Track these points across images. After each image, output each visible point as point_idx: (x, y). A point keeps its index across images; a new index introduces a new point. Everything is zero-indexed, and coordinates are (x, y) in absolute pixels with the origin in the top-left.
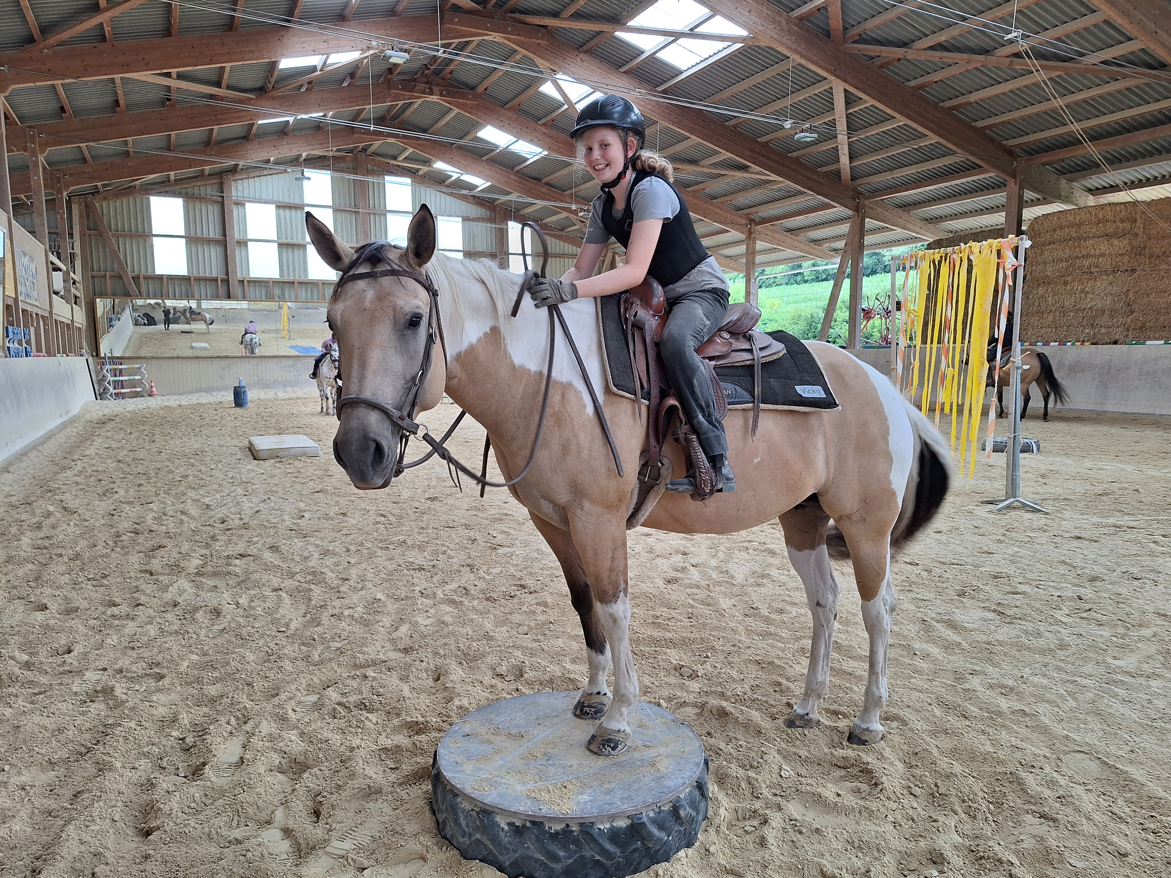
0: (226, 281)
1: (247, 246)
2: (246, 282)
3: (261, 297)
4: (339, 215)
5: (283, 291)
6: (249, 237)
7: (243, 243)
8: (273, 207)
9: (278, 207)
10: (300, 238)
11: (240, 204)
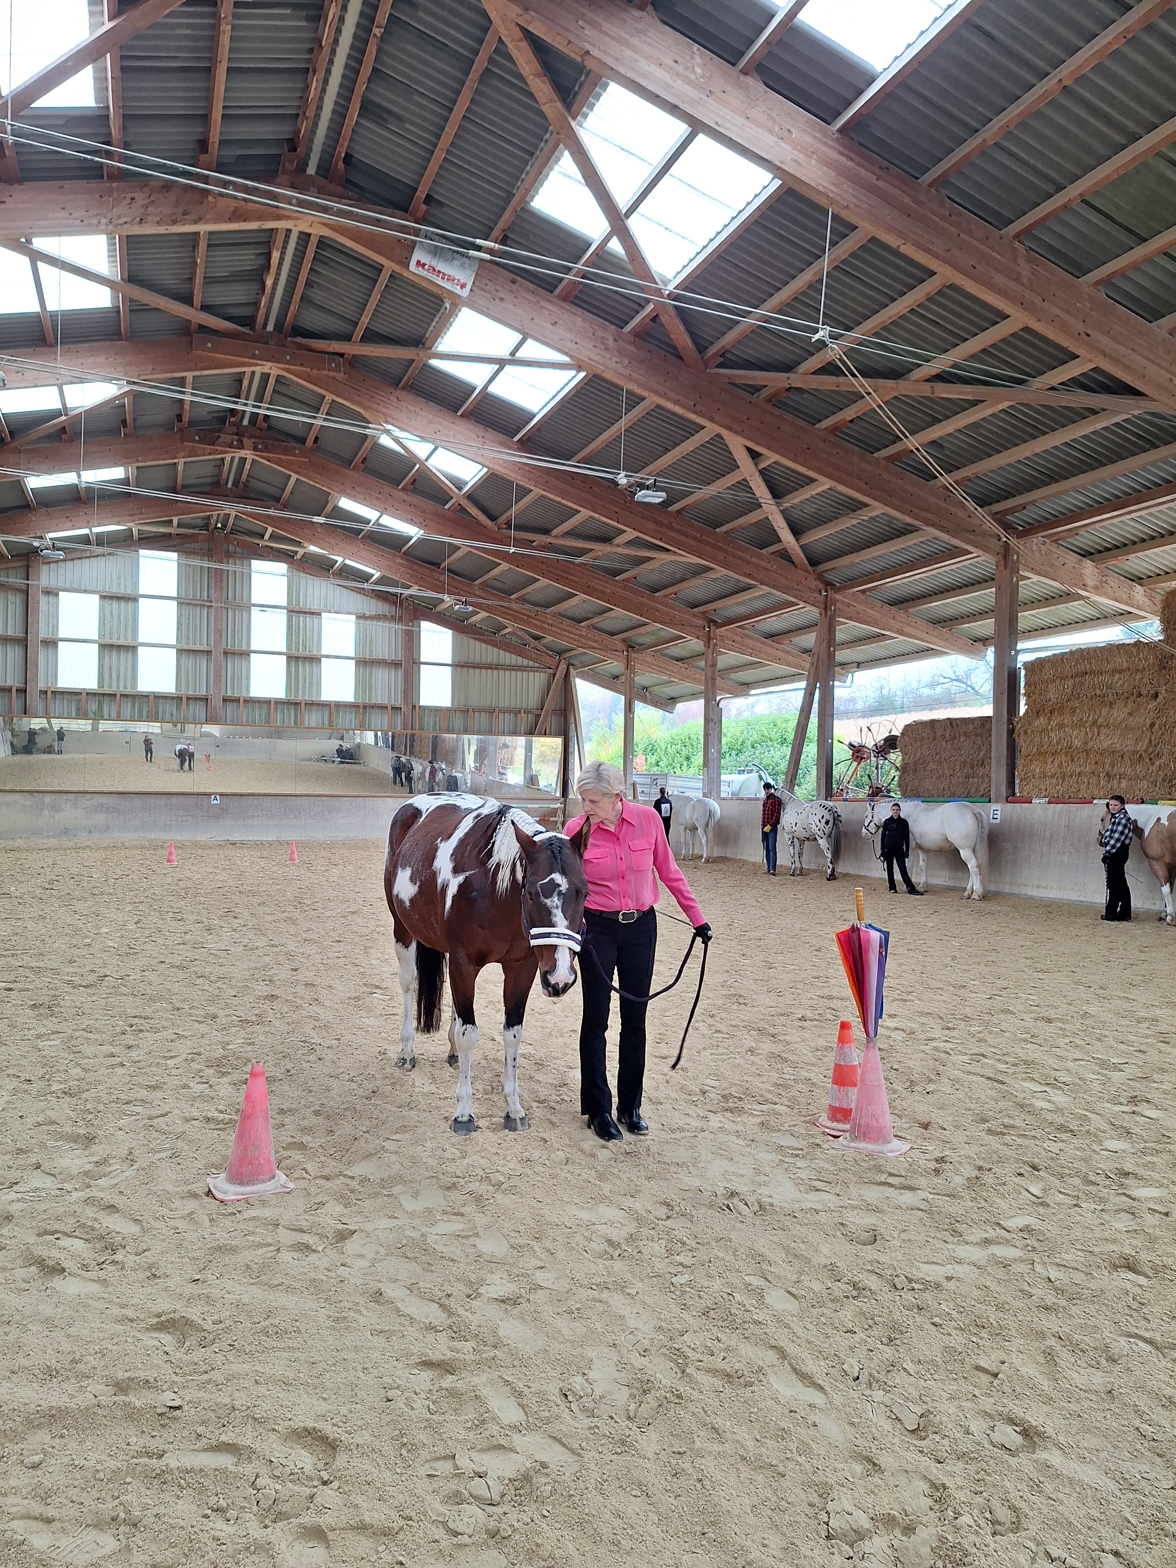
0: (23, 691)
1: (56, 647)
2: (49, 693)
3: (69, 713)
4: (186, 610)
5: (100, 706)
6: (61, 636)
7: (52, 644)
8: (97, 597)
9: (103, 597)
10: (129, 637)
11: (51, 593)
